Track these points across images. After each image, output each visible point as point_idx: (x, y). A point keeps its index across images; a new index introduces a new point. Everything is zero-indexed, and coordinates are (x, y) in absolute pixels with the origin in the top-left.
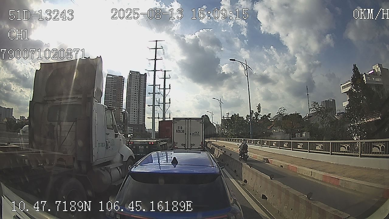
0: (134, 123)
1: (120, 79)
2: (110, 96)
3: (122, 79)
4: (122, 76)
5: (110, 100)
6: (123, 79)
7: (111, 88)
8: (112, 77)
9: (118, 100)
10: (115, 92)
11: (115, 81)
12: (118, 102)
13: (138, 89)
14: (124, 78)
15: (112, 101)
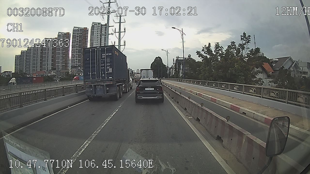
1: (85, 30)
2: (77, 45)
4: (87, 28)
5: (77, 48)
7: (77, 38)
8: (78, 29)
10: (81, 41)
11: (80, 32)
13: (100, 37)
14: (88, 29)
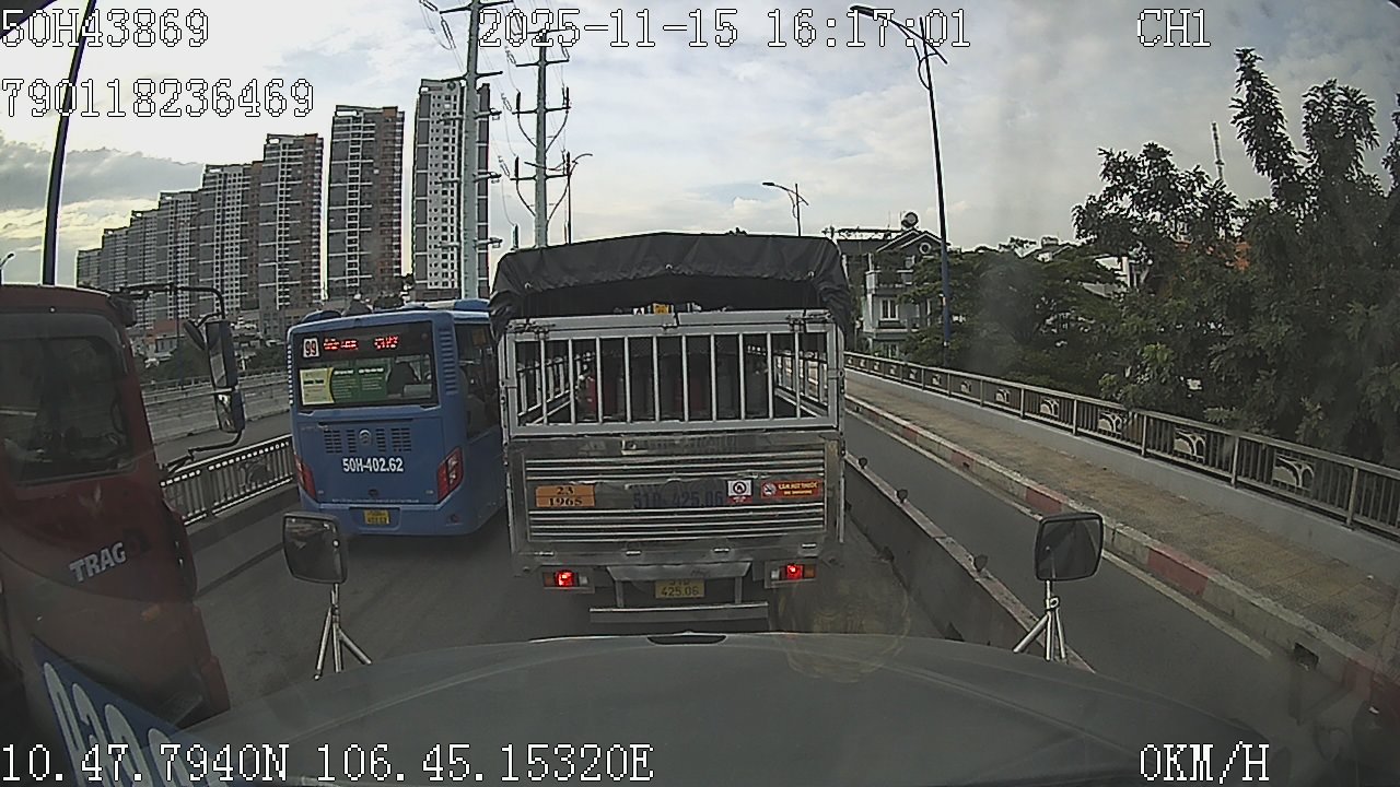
0: (445, 284)
1: (389, 118)
2: (351, 187)
3: (395, 119)
4: (396, 108)
5: (351, 203)
6: (399, 116)
7: (352, 157)
8: (354, 113)
9: (384, 202)
10: (370, 171)
11: (365, 128)
12: (384, 210)
13: (456, 149)
14: (403, 113)
15: (358, 207)
